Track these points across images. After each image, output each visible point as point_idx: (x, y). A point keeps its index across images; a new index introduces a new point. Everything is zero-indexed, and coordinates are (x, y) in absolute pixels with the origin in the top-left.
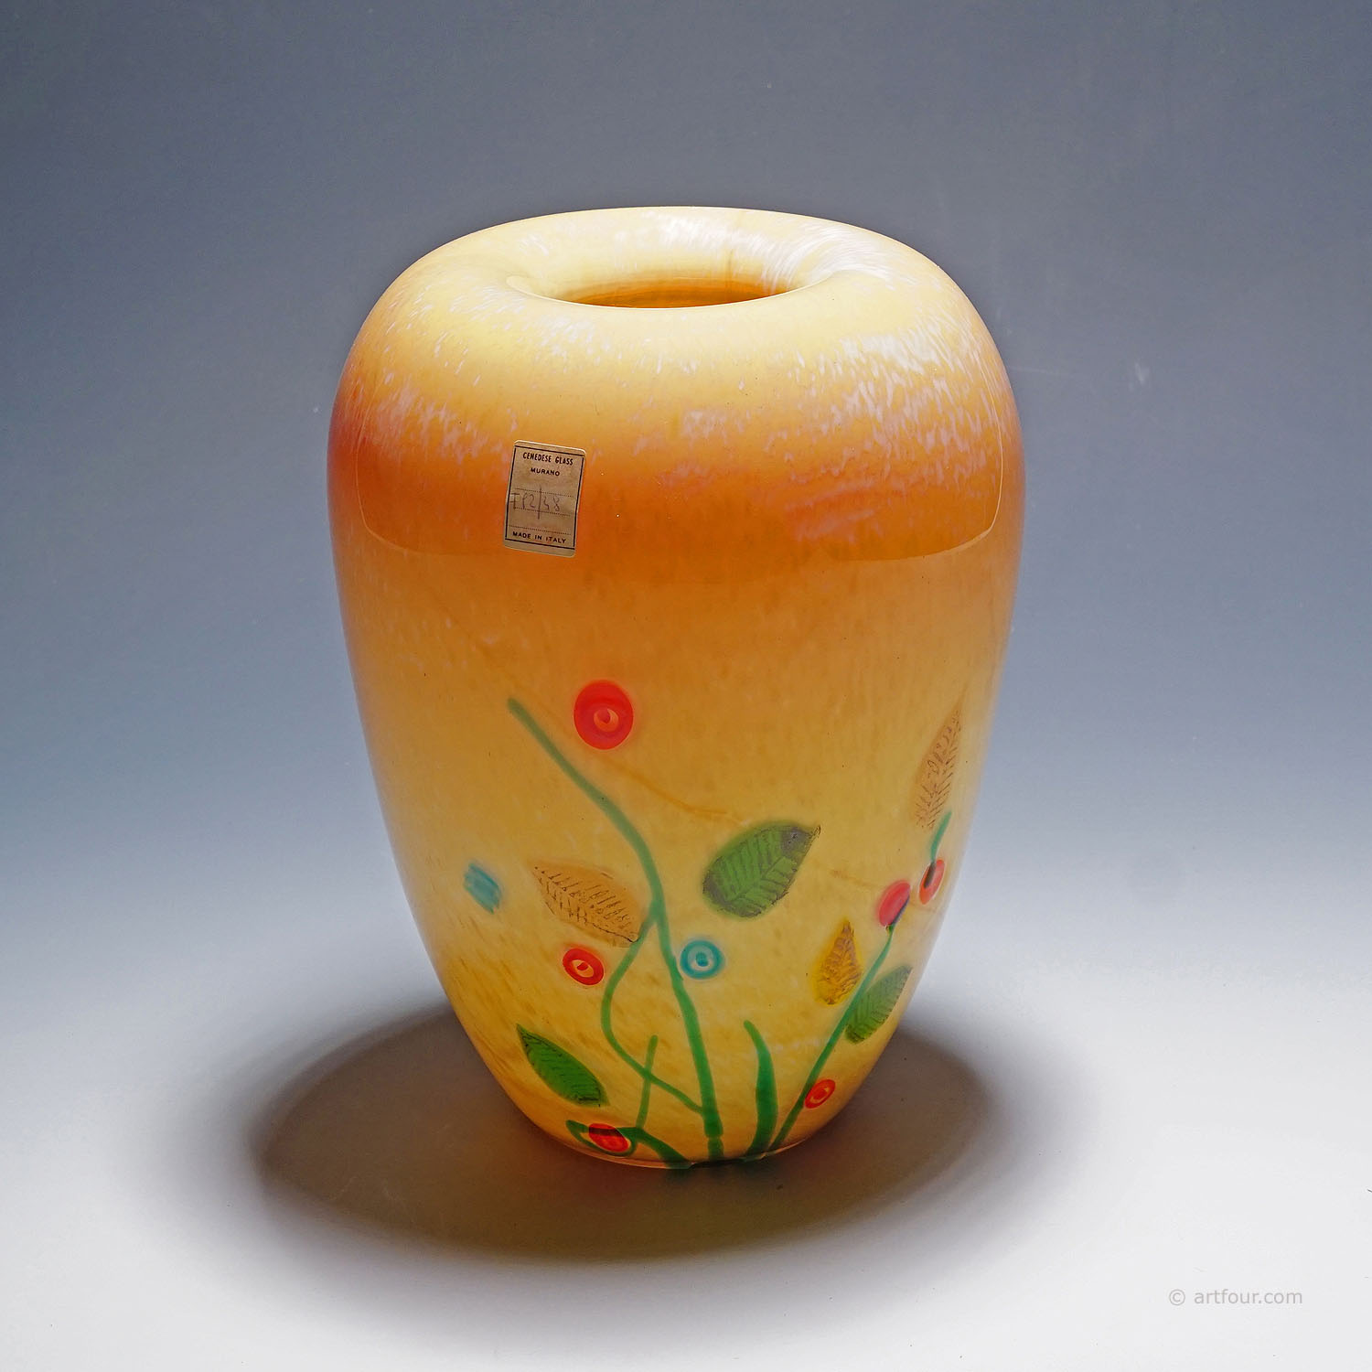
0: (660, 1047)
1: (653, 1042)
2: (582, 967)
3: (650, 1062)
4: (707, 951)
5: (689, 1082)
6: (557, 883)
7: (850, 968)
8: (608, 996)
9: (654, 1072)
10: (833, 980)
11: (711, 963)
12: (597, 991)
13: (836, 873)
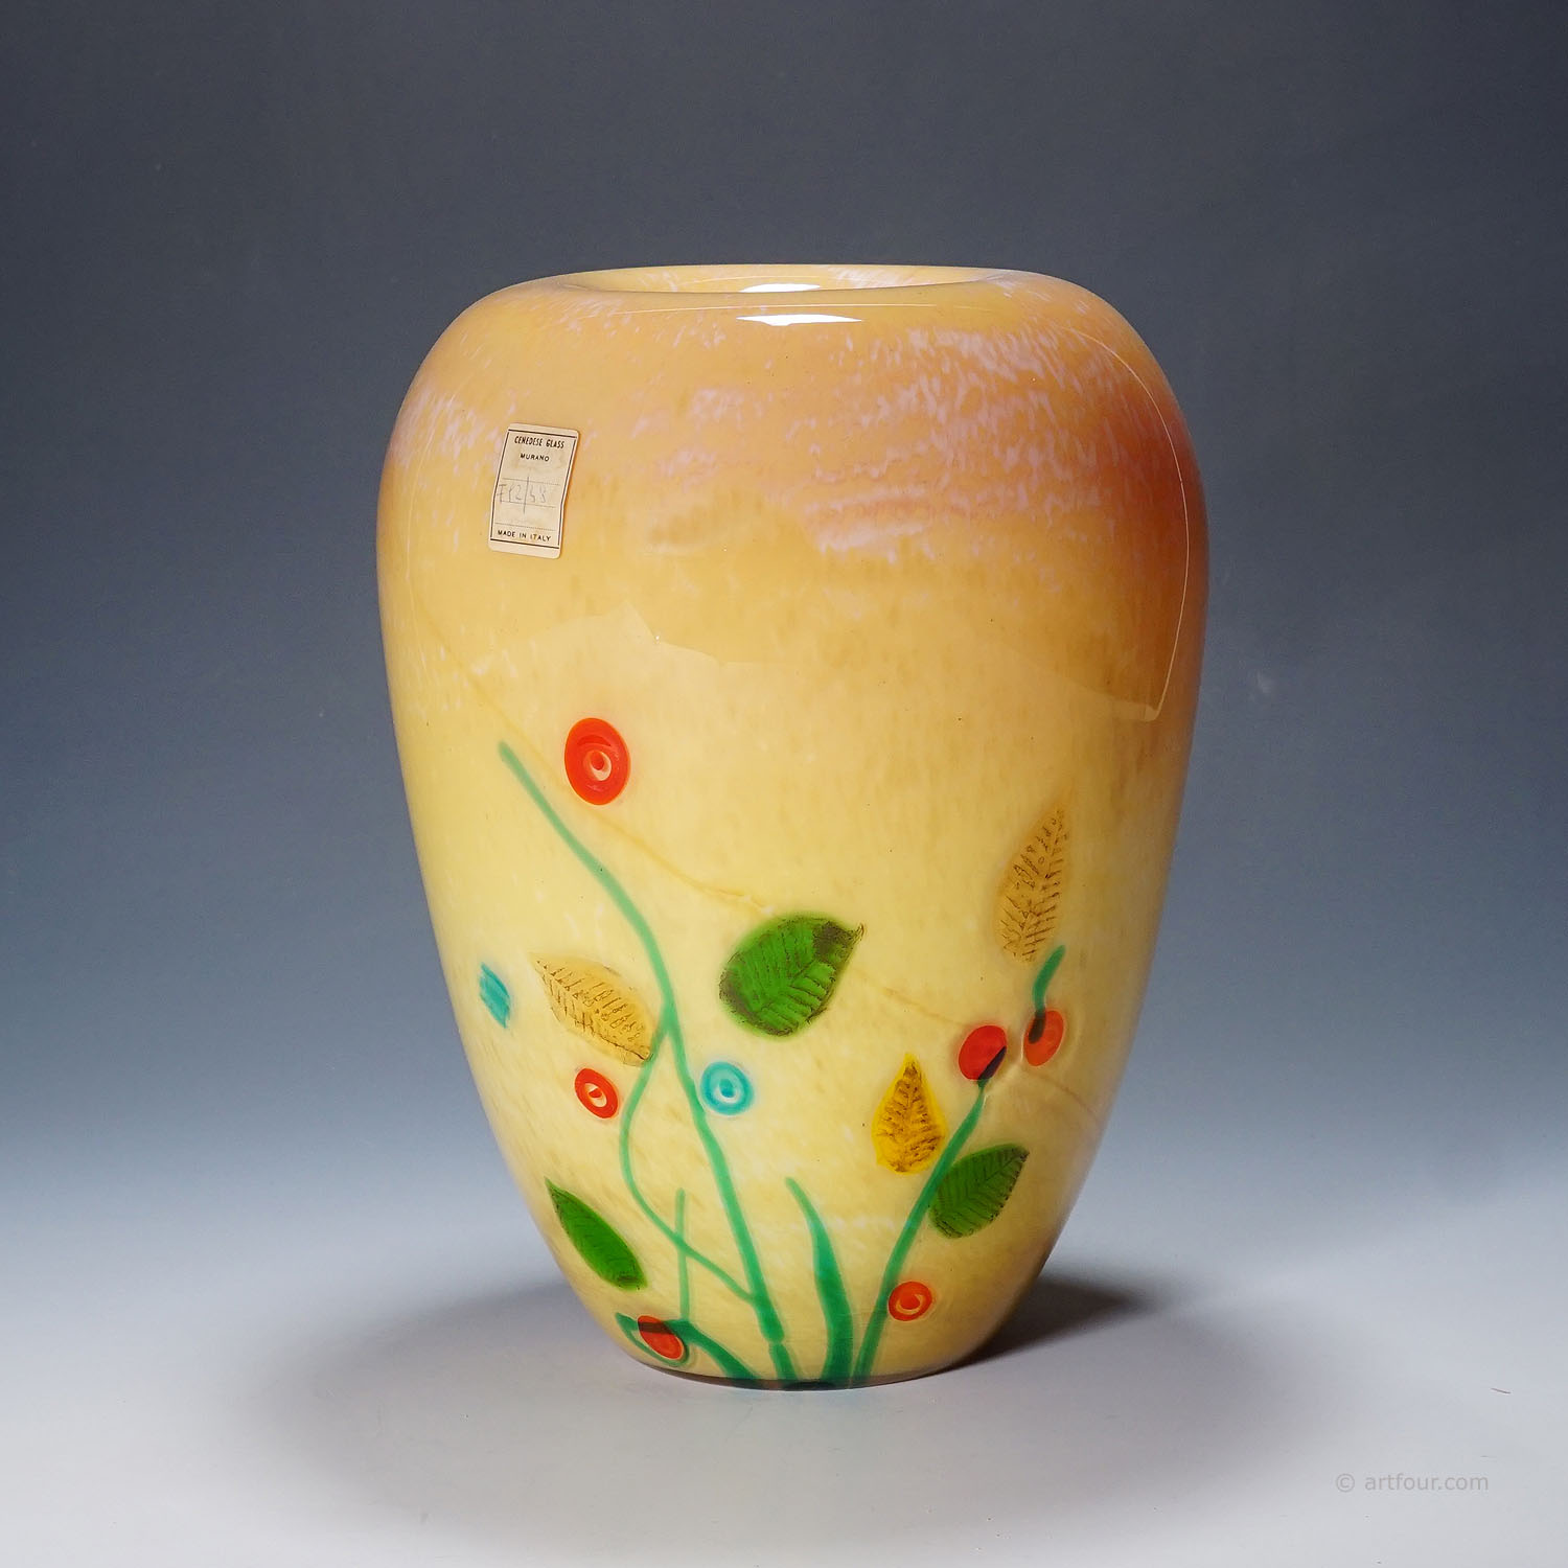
0: (690, 1204)
1: (681, 1198)
2: (596, 1094)
3: (680, 1224)
4: (732, 1078)
5: (728, 1254)
6: (560, 981)
7: (922, 1125)
8: (626, 1132)
9: (689, 1239)
10: (899, 1138)
11: (738, 1092)
12: (613, 1126)
13: (890, 992)
